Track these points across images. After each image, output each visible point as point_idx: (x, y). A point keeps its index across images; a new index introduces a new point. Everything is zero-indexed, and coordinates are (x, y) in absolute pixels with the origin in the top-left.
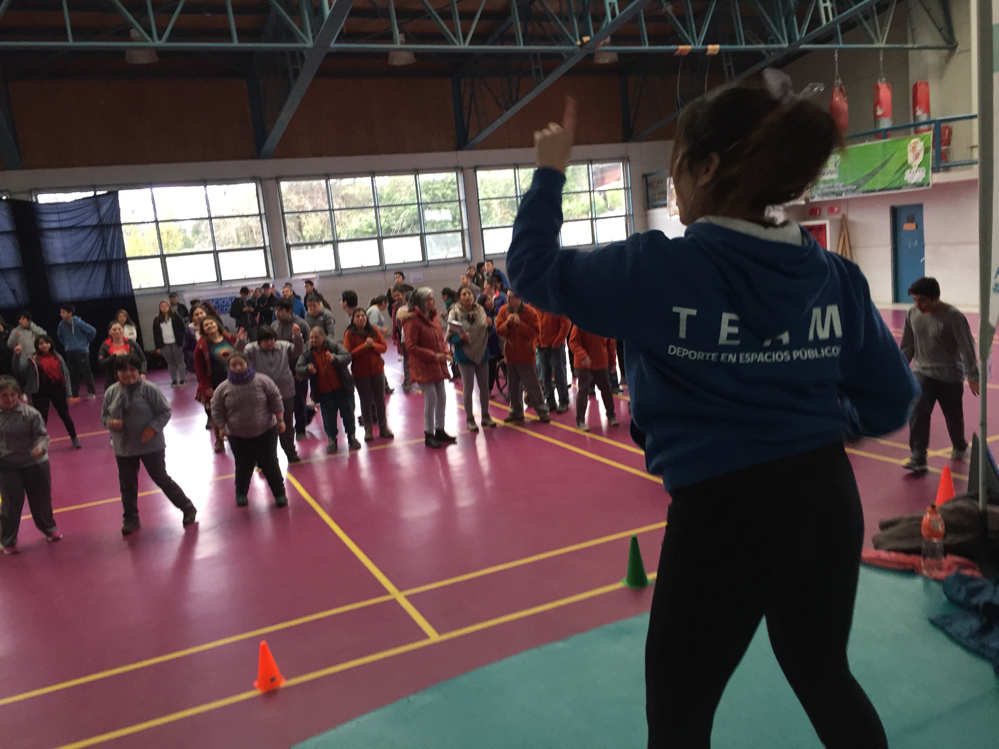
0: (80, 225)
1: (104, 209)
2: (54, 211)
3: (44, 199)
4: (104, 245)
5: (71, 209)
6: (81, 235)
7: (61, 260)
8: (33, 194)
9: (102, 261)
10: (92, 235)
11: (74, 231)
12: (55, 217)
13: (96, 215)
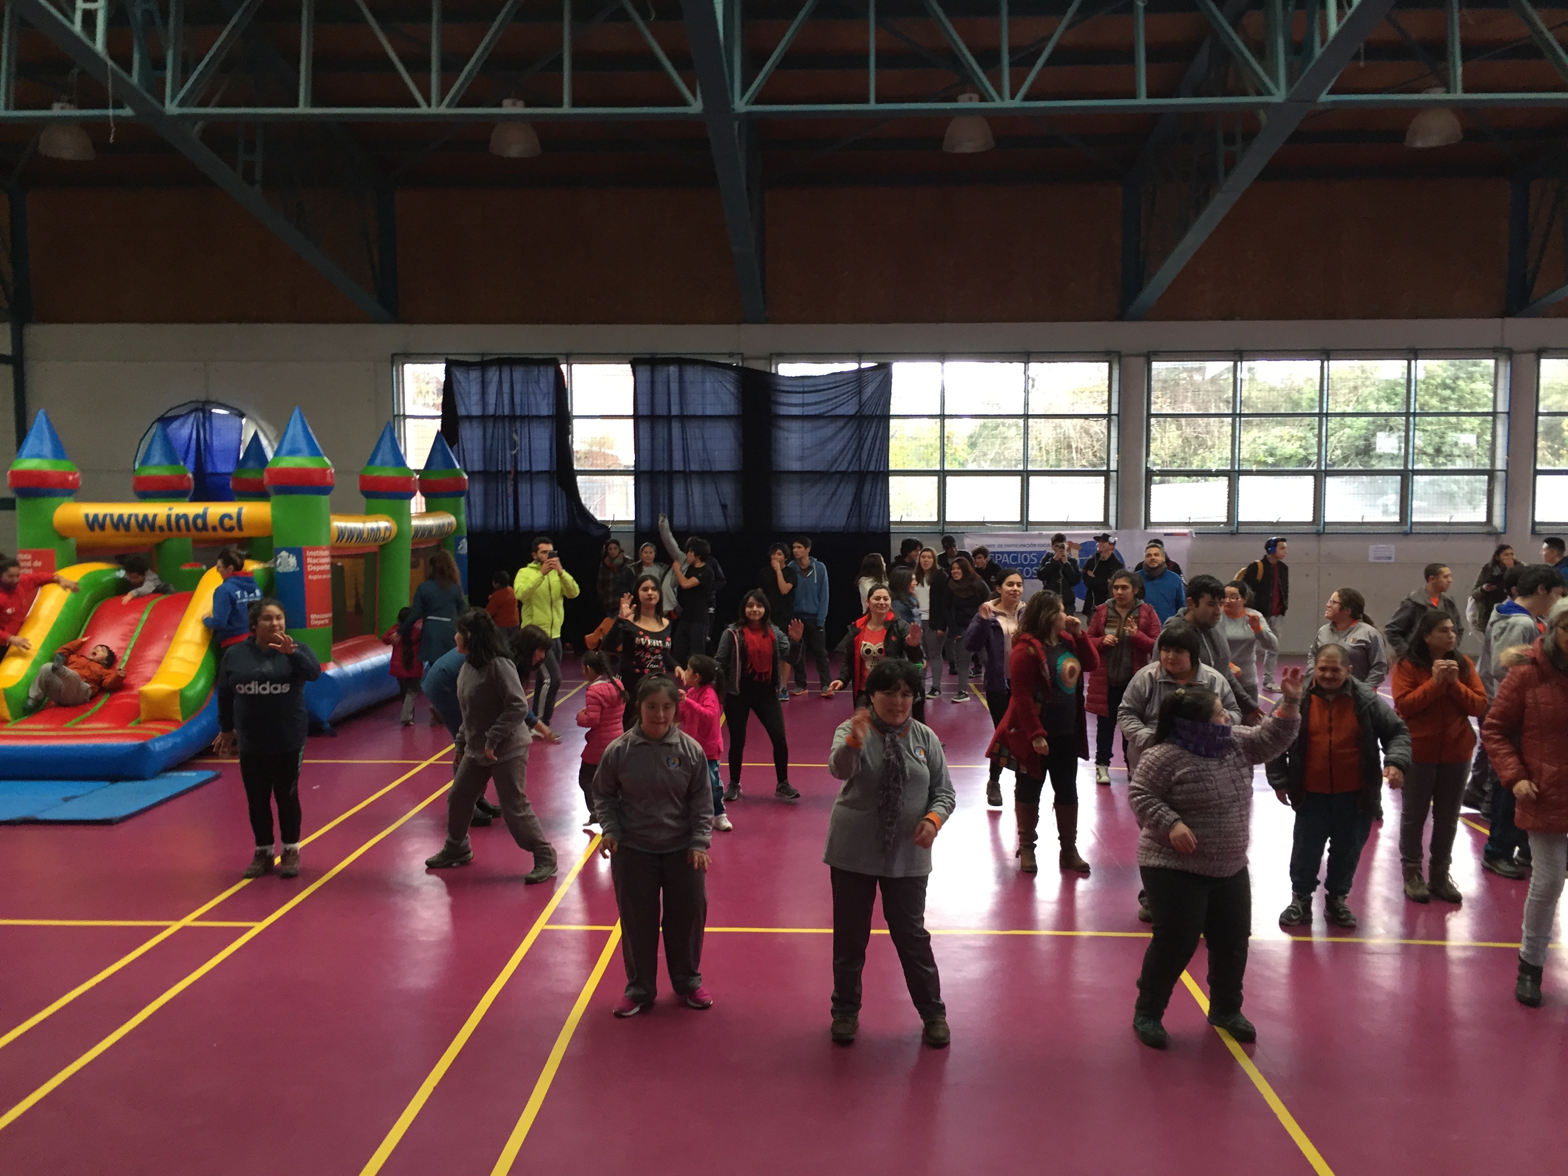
0: (829, 414)
1: (869, 390)
2: (798, 389)
3: (786, 370)
4: (860, 448)
5: (822, 387)
6: (829, 429)
7: (796, 466)
8: (773, 361)
9: (854, 472)
10: (846, 429)
11: (821, 423)
12: (796, 399)
13: (855, 400)
